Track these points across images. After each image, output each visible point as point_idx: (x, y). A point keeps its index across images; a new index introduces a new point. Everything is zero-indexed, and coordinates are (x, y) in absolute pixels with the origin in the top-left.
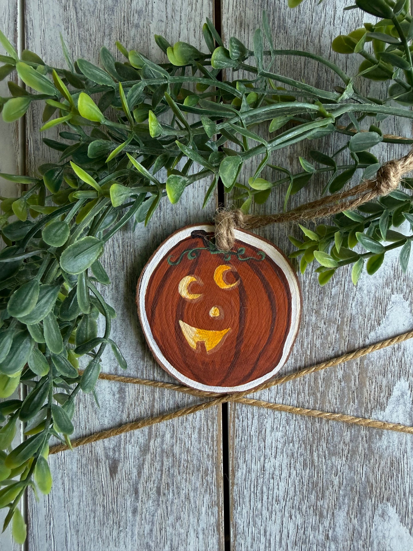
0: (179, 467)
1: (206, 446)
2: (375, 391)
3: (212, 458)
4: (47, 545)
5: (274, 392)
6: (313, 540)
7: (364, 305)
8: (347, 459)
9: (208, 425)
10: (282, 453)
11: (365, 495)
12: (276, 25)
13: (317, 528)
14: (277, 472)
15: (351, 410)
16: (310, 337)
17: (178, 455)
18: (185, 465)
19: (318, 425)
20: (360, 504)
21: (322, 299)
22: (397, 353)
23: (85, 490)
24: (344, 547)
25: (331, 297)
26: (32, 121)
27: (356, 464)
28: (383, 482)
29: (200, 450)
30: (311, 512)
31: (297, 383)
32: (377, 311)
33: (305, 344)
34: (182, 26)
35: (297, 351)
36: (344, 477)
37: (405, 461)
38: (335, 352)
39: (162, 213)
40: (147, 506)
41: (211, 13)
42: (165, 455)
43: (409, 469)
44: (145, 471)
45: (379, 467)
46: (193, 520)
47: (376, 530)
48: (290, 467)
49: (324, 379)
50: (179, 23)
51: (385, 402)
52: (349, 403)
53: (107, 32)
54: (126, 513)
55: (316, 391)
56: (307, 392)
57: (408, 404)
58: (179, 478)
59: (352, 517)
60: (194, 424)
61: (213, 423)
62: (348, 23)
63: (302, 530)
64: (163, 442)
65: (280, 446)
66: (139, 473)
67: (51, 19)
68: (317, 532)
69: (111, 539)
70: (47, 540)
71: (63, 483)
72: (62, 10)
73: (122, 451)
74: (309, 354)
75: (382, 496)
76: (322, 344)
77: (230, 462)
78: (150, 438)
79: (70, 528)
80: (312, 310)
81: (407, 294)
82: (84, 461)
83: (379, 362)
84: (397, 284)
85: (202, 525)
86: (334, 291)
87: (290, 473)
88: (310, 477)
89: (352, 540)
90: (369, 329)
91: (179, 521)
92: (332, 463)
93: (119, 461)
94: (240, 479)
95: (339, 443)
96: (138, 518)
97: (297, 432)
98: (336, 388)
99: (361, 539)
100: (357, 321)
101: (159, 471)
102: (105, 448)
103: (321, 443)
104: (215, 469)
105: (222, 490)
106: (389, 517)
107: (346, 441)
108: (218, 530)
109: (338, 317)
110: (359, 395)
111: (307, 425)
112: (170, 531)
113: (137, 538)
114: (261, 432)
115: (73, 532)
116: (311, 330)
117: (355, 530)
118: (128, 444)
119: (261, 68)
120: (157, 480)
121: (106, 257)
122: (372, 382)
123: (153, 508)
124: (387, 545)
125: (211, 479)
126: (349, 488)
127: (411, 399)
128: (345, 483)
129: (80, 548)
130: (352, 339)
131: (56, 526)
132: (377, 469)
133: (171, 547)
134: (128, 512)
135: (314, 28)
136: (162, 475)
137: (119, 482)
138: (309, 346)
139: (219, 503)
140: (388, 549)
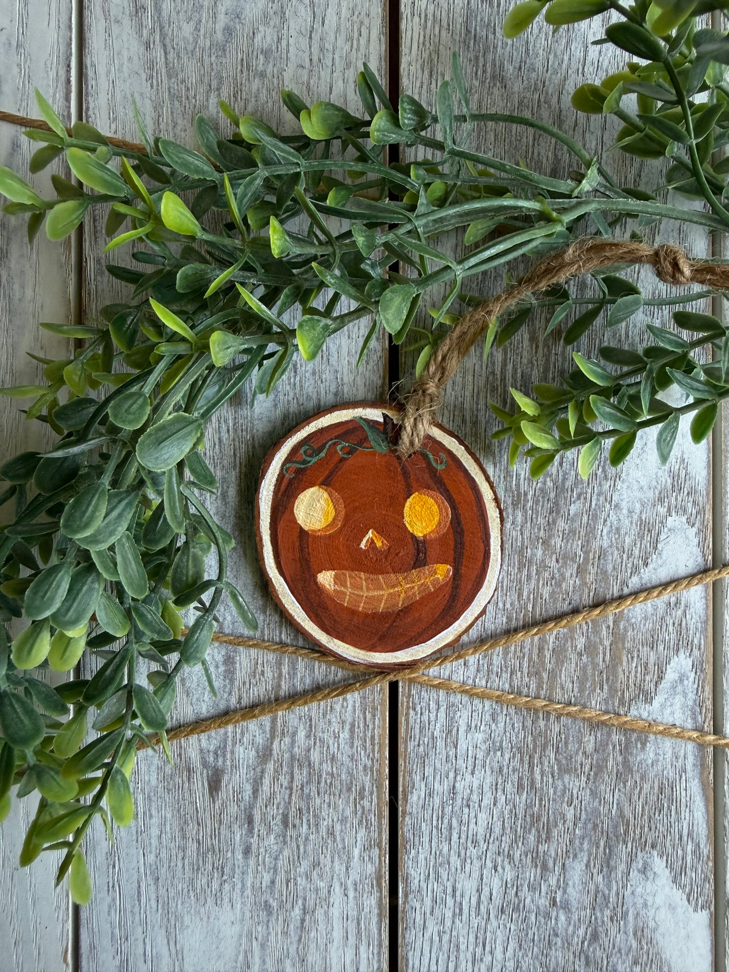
0: (319, 783)
1: (363, 752)
2: (636, 672)
3: (372, 771)
4: (108, 900)
5: (472, 669)
6: (530, 907)
7: (622, 532)
8: (588, 779)
9: (365, 719)
10: (484, 766)
11: (617, 837)
12: (488, 75)
13: (538, 887)
14: (475, 796)
15: (596, 702)
16: (533, 582)
17: (317, 764)
18: (328, 781)
19: (542, 723)
20: (607, 851)
21: (554, 522)
22: (674, 612)
23: (169, 815)
24: (579, 920)
25: (569, 519)
26: (92, 228)
27: (603, 787)
28: (646, 817)
29: (352, 758)
30: (529, 861)
31: (511, 655)
32: (644, 542)
33: (525, 594)
34: (335, 75)
35: (511, 604)
36: (583, 808)
37: (683, 785)
38: (573, 608)
39: (298, 379)
40: (266, 844)
41: (383, 53)
42: (296, 764)
43: (688, 799)
44: (265, 788)
45: (640, 793)
46: (339, 868)
47: (633, 893)
48: (496, 789)
49: (554, 650)
50: (329, 71)
51: (653, 690)
52: (595, 690)
53: (214, 84)
54: (233, 853)
55: (541, 669)
56: (525, 670)
57: (690, 695)
59: (595, 871)
60: (343, 717)
61: (374, 716)
62: (607, 71)
63: (513, 889)
64: (293, 742)
65: (480, 756)
66: (255, 792)
67: (126, 63)
68: (537, 893)
69: (209, 893)
70: (108, 891)
72: (142, 49)
73: (229, 756)
74: (530, 609)
75: (643, 840)
76: (552, 594)
77: (401, 779)
78: (273, 737)
79: (146, 874)
80: (538, 538)
81: (694, 516)
82: (168, 770)
83: (645, 625)
84: (676, 499)
85: (354, 875)
86: (573, 509)
87: (495, 798)
88: (529, 806)
89: (594, 909)
90: (629, 571)
91: (317, 869)
92: (564, 786)
93: (223, 771)
94: (415, 806)
95: (577, 753)
96: (252, 862)
97: (508, 734)
98: (573, 665)
99: (608, 908)
100: (610, 558)
101: (286, 788)
102: (201, 750)
103: (547, 753)
104: (375, 789)
105: (386, 822)
106: (655, 873)
107: (587, 750)
108: (379, 885)
109: (579, 552)
110: (611, 678)
111: (526, 724)
112: (303, 884)
113: (250, 893)
114: (451, 731)
115: (150, 881)
116: (535, 571)
117: (598, 892)
118: (237, 746)
119: (449, 142)
120: (283, 803)
121: (208, 447)
122: (632, 658)
123: (275, 847)
124: (650, 919)
125: (368, 804)
126: (590, 826)
127: (696, 686)
128: (584, 816)
129: (160, 906)
130: (601, 587)
131: (123, 869)
132: (636, 797)
133: (304, 909)
134: (237, 852)
135: (550, 79)
136: (290, 795)
137: (222, 805)
138: (532, 596)
139: (381, 842)
140: (651, 924)
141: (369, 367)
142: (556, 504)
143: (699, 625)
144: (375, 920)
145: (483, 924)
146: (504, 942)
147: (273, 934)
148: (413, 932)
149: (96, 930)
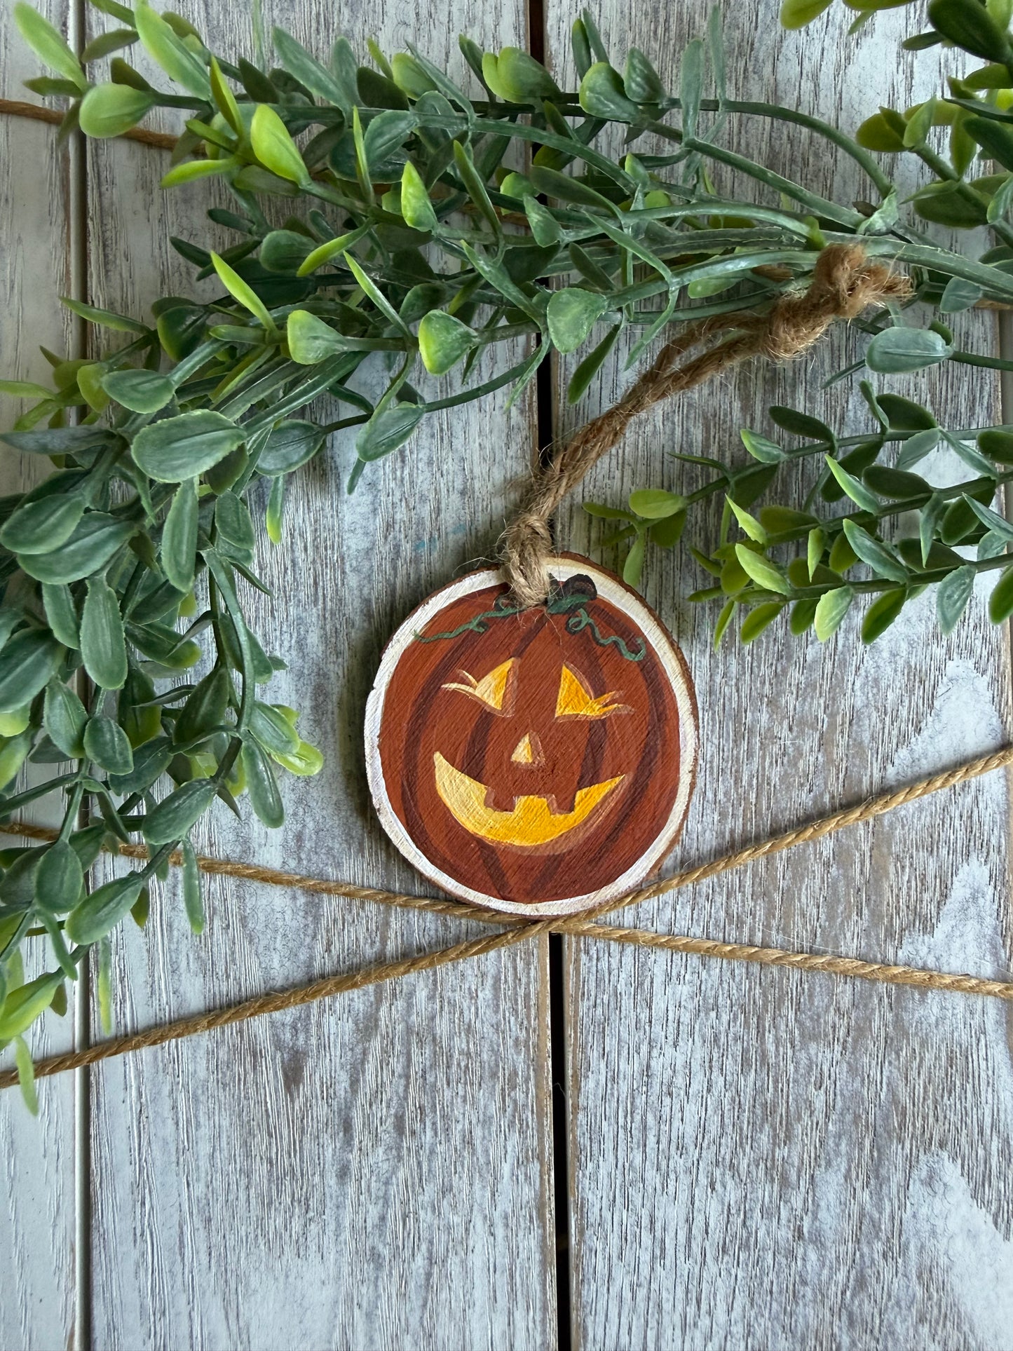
0: (448, 1067)
1: (512, 1019)
2: (909, 888)
3: (527, 1046)
4: (135, 1254)
6: (764, 1241)
7: (883, 684)
8: (844, 1048)
9: (515, 969)
10: (692, 1034)
11: (889, 1133)
12: (673, 34)
13: (775, 1210)
14: (680, 1079)
15: (853, 933)
16: (756, 760)
17: (445, 1039)
18: (463, 1064)
20: (875, 1154)
21: (785, 672)
22: (960, 800)
23: (225, 1123)
24: (838, 1258)
25: (805, 667)
26: (101, 257)
27: (866, 1060)
28: (930, 1102)
29: (496, 1027)
30: (761, 1173)
32: (914, 698)
33: (745, 778)
34: (453, 34)
35: (725, 794)
36: (838, 1092)
37: (982, 1053)
38: (815, 796)
39: (406, 471)
40: (371, 1161)
41: (521, 8)
42: (414, 1039)
43: (990, 1073)
44: (368, 1077)
45: (920, 1066)
46: (481, 1194)
47: (914, 1216)
48: (711, 1067)
49: (789, 859)
50: (444, 29)
51: (934, 914)
52: (850, 917)
54: (322, 1176)
55: (771, 888)
56: (748, 890)
57: (988, 918)
58: (448, 1094)
59: (858, 1185)
60: (482, 968)
61: (528, 964)
62: (841, 28)
63: (739, 1215)
64: (410, 1006)
65: (685, 1019)
66: (354, 1083)
68: (775, 1220)
69: (287, 1238)
70: (135, 1241)
71: (174, 1107)
73: (313, 1030)
74: (754, 801)
75: (927, 1135)
76: (784, 778)
77: (569, 1057)
78: (379, 1000)
79: (191, 1214)
80: (761, 697)
81: (984, 659)
82: (223, 1054)
83: (919, 818)
84: (959, 636)
85: (504, 1205)
86: (811, 652)
87: (709, 1081)
88: (759, 1091)
89: (858, 1241)
90: (895, 741)
91: (449, 1197)
93: (306, 1054)
94: (591, 1097)
95: (827, 1011)
96: (351, 1189)
97: (725, 985)
98: (818, 881)
99: (879, 1239)
100: (867, 722)
101: (400, 1076)
102: (273, 1026)
103: (784, 1011)
104: (532, 1073)
105: (549, 1122)
106: (945, 1185)
107: (842, 1005)
108: (541, 1217)
109: (821, 715)
110: (873, 898)
111: (751, 969)
112: (428, 1220)
113: (348, 1237)
114: (642, 984)
115: (199, 1224)
116: (758, 744)
117: (864, 1216)
118: (326, 1015)
120: (395, 1098)
122: (903, 867)
123: (385, 1166)
124: (941, 1253)
125: (523, 1096)
126: (849, 1118)
127: (996, 907)
128: (839, 1104)
129: (213, 1261)
130: (855, 765)
131: (157, 1208)
132: (915, 1073)
133: (430, 1259)
134: (328, 1175)
135: (761, 41)
136: (407, 1087)
137: (305, 1104)
138: (755, 781)
139: (542, 1151)
140: (943, 1261)
141: (511, 453)
142: (786, 645)
143: (998, 817)
144: (536, 1270)
145: (697, 1270)
146: (727, 1297)
147: (384, 1298)
148: (593, 1287)
149: (117, 1302)
